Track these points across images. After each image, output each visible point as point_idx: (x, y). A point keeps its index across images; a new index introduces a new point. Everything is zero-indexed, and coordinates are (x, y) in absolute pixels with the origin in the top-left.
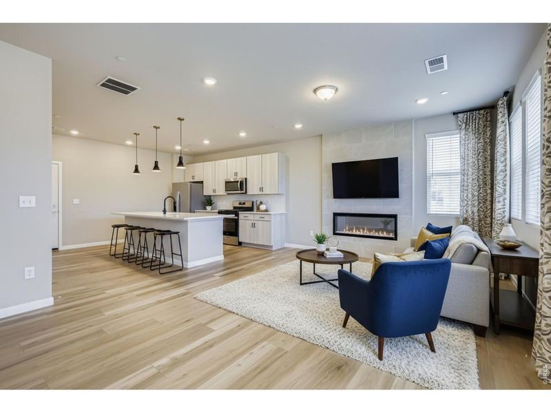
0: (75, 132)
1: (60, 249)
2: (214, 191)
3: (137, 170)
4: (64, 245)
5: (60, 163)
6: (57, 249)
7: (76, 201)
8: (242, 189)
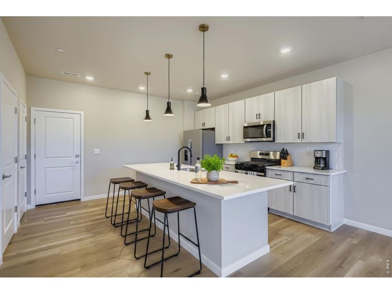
0: (90, 78)
1: (82, 200)
2: (228, 139)
3: (148, 117)
4: (85, 196)
5: (82, 113)
6: (80, 199)
7: (97, 151)
8: (268, 135)
